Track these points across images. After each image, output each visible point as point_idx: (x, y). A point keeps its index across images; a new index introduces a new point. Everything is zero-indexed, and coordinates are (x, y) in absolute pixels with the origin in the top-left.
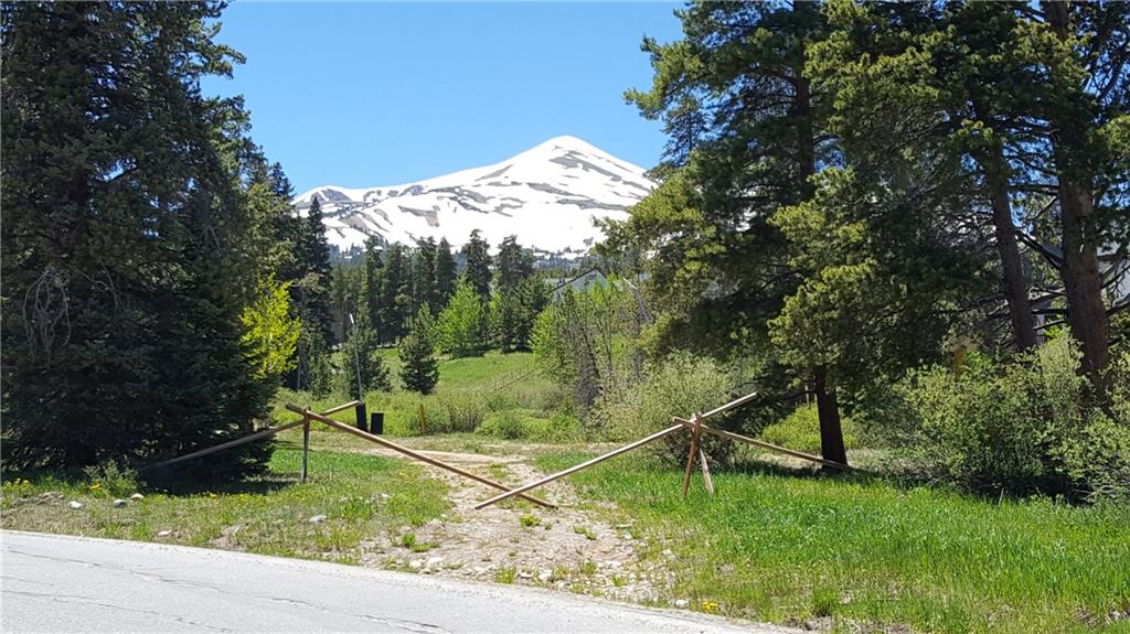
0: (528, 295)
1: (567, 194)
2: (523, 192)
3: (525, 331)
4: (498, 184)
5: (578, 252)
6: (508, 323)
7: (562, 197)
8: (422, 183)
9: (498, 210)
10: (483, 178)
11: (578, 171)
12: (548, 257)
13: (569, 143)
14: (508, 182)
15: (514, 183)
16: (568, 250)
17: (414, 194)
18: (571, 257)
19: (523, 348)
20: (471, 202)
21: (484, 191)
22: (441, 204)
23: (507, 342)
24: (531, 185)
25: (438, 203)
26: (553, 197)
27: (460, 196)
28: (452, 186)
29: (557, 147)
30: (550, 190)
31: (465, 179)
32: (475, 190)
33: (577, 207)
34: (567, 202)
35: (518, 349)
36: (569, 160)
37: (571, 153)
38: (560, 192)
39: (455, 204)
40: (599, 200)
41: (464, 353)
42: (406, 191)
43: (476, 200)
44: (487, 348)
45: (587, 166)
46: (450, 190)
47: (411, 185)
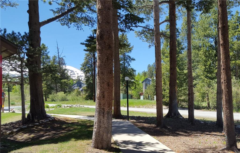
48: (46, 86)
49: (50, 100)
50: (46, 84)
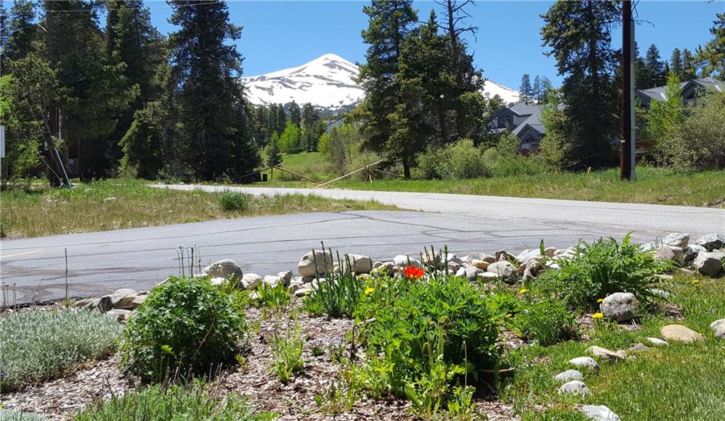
0: (317, 128)
1: (331, 80)
2: (311, 80)
3: (316, 143)
4: (300, 76)
5: (337, 107)
6: (309, 140)
7: (329, 82)
8: (266, 75)
9: (300, 88)
10: (294, 73)
11: (336, 70)
12: (323, 109)
13: (332, 57)
14: (304, 75)
15: (307, 75)
16: (332, 106)
17: (262, 80)
18: (334, 109)
19: (315, 150)
20: (288, 84)
21: (294, 79)
22: (275, 85)
23: (309, 148)
24: (315, 76)
25: (273, 84)
26: (325, 82)
27: (284, 82)
28: (279, 76)
29: (326, 59)
30: (324, 79)
31: (285, 73)
32: (290, 78)
33: (335, 86)
34: (331, 84)
35: (313, 151)
36: (332, 65)
37: (333, 61)
38: (328, 80)
39: (280, 85)
40: (346, 83)
41: (291, 152)
42: (259, 78)
43: (290, 83)
44: (301, 151)
45: (340, 68)
46: (279, 78)
47: (259, 76)
48: (405, 120)
49: (422, 173)
50: (405, 113)
